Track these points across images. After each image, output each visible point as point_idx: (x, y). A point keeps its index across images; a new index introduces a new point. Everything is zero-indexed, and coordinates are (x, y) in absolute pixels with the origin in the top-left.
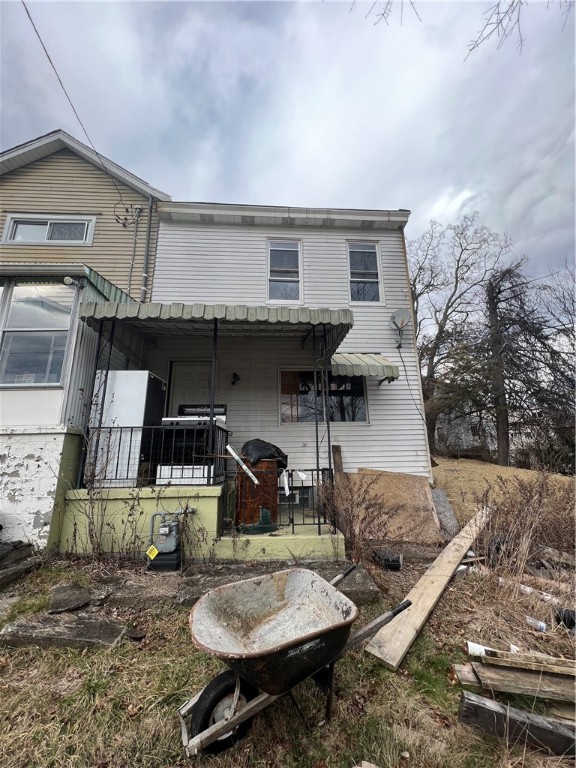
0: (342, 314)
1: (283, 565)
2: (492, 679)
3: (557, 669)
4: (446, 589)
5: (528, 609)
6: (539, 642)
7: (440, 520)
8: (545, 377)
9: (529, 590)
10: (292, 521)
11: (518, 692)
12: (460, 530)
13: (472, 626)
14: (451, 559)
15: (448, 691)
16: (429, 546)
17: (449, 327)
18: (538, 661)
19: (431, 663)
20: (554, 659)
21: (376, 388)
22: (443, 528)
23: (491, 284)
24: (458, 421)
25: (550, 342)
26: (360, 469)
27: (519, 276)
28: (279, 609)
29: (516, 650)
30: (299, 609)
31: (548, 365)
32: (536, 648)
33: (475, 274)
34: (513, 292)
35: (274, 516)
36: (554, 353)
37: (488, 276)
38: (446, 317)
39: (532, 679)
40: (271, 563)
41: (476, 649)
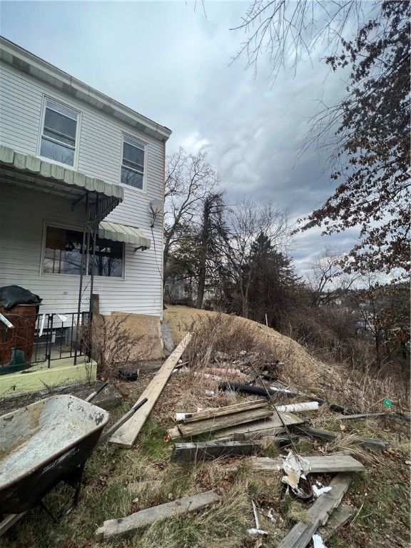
0: (114, 189)
1: (35, 396)
2: (188, 431)
3: (219, 414)
4: (165, 385)
5: (207, 386)
6: (211, 402)
7: (164, 344)
8: (224, 261)
9: (208, 376)
10: (48, 357)
11: (201, 432)
12: (175, 348)
13: (179, 404)
14: (169, 367)
15: (163, 447)
16: (156, 360)
17: (181, 221)
18: (211, 412)
19: (154, 434)
20: (217, 409)
21: (132, 253)
22: (165, 348)
23: (207, 200)
24: (178, 282)
25: (229, 242)
26: (113, 313)
27: (221, 200)
28: (32, 435)
29: (200, 411)
30: (54, 429)
31: (227, 255)
32: (209, 406)
33: (200, 192)
34: (217, 209)
35: (28, 355)
36: (230, 248)
37: (206, 196)
38: (180, 215)
39: (208, 423)
40: (22, 397)
41: (180, 416)
